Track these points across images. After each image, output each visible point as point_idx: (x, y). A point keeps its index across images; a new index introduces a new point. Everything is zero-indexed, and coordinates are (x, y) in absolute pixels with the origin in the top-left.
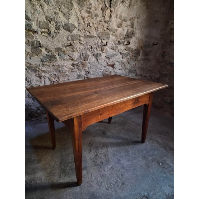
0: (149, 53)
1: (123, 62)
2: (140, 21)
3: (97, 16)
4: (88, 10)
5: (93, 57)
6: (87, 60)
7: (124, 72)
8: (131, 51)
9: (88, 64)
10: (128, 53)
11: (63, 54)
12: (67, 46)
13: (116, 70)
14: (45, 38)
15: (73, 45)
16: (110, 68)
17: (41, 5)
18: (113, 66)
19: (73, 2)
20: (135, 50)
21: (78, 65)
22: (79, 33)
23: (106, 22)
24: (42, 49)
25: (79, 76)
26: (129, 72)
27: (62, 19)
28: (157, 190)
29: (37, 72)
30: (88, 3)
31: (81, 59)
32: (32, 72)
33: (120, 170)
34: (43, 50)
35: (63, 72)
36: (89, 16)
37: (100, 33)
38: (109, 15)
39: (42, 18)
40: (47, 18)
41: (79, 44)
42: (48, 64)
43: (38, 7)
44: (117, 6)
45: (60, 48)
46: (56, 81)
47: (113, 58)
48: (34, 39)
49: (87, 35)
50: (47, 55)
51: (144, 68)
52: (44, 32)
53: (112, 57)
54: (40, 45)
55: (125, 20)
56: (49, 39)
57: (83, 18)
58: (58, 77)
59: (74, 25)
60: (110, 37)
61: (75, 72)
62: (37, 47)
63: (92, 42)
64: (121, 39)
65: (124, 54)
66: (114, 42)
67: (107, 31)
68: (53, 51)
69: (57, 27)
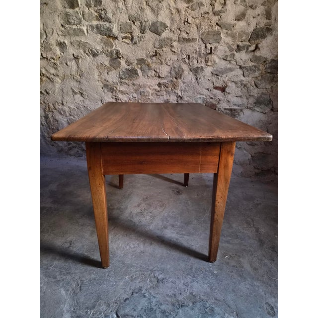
1: (244, 83)
3: (200, 5)
5: (191, 73)
6: (181, 78)
7: (245, 101)
8: (262, 61)
9: (181, 84)
10: (255, 67)
11: (147, 67)
12: (154, 56)
13: (230, 97)
14: (126, 45)
15: (162, 54)
16: (218, 92)
17: (125, 1)
21: (167, 85)
22: (171, 35)
23: (215, 14)
24: (121, 61)
25: (167, 102)
26: (255, 103)
27: (149, 16)
29: (114, 92)
31: (172, 77)
32: (108, 91)
34: (123, 63)
35: (145, 94)
36: (188, 7)
37: (204, 32)
38: (223, 2)
39: (124, 18)
40: (130, 17)
41: (171, 53)
42: (127, 81)
43: (121, 5)
45: (143, 59)
47: (224, 76)
48: (114, 47)
49: (183, 38)
50: (126, 69)
52: (126, 38)
53: (222, 73)
54: (118, 56)
55: (252, 5)
56: (131, 46)
57: (179, 11)
59: (164, 23)
60: (221, 38)
61: (162, 96)
62: (116, 58)
63: (190, 48)
64: (242, 41)
65: (247, 69)
66: (228, 48)
67: (216, 28)
68: (135, 64)
69: (141, 29)
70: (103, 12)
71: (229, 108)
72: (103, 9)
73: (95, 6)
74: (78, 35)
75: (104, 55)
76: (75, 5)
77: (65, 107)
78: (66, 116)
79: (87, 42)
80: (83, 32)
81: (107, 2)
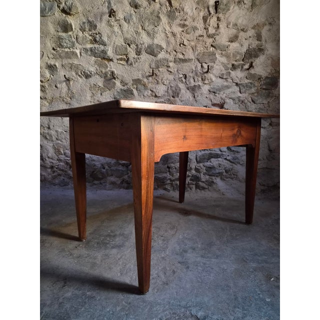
1: (241, 99)
2: (274, 28)
3: (195, 29)
4: (182, 22)
5: (188, 91)
6: (178, 97)
8: (257, 79)
9: (178, 103)
10: (251, 83)
11: (143, 87)
12: (150, 76)
14: (121, 66)
15: (158, 74)
17: (120, 26)
18: (221, 106)
19: (160, 15)
20: (267, 78)
22: (167, 56)
23: (209, 36)
24: (116, 82)
27: (145, 40)
30: (182, 13)
31: (169, 95)
34: (118, 83)
36: (183, 31)
37: (200, 53)
38: (216, 26)
39: (120, 41)
40: (125, 40)
41: (168, 73)
43: (116, 29)
44: (229, 10)
45: (139, 79)
47: (222, 93)
48: (109, 68)
49: (179, 58)
50: (121, 90)
52: (121, 59)
53: (220, 90)
54: (113, 76)
55: (244, 29)
56: (126, 67)
57: (174, 35)
59: (160, 45)
60: (216, 58)
62: (111, 79)
63: (187, 68)
64: (236, 61)
65: (243, 86)
66: (223, 66)
67: (211, 49)
68: (130, 84)
69: (137, 51)
70: (97, 36)
72: (98, 33)
73: (90, 30)
74: (71, 58)
75: (97, 77)
76: (69, 29)
77: (51, 131)
78: (53, 141)
79: (80, 64)
80: (76, 54)
81: (102, 27)
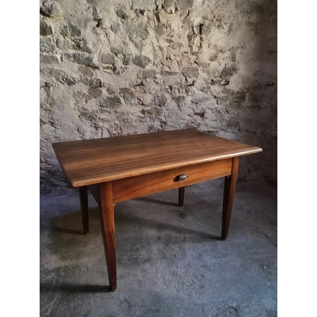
0: (259, 98)
1: (218, 109)
2: (245, 51)
3: (180, 45)
4: (169, 38)
5: (173, 101)
6: (164, 106)
7: (219, 124)
8: (231, 94)
9: (165, 111)
10: (226, 97)
11: (130, 96)
12: (137, 85)
13: (207, 121)
14: (108, 75)
15: (145, 84)
16: (198, 117)
17: (107, 34)
18: (202, 115)
19: (148, 29)
20: (238, 92)
21: (151, 112)
22: (155, 68)
23: (193, 54)
24: (103, 90)
25: (151, 128)
26: (227, 125)
27: (133, 51)
28: (254, 302)
29: (93, 120)
30: (169, 29)
31: (155, 104)
32: (86, 120)
33: (201, 269)
34: (104, 91)
35: (129, 121)
36: (169, 46)
37: (185, 68)
38: (199, 45)
39: (106, 50)
40: (112, 50)
41: (154, 83)
42: (108, 109)
43: (102, 37)
44: (210, 32)
45: (126, 88)
46: (117, 134)
47: (203, 104)
48: (94, 76)
49: (166, 71)
50: (108, 98)
51: (253, 119)
52: (107, 68)
53: (201, 101)
54: (100, 84)
55: (222, 50)
56: (113, 76)
57: (161, 49)
58: (121, 129)
59: (148, 58)
60: (199, 74)
61: (146, 122)
62: (96, 87)
63: (172, 80)
64: (215, 77)
65: (220, 99)
66: (205, 81)
67: (195, 65)
68: (117, 93)
69: (124, 61)
70: (81, 42)
71: (207, 130)
72: (82, 39)
73: (72, 35)
74: (50, 63)
75: (82, 84)
76: (47, 32)
79: (61, 71)
80: (57, 60)
81: (87, 33)
